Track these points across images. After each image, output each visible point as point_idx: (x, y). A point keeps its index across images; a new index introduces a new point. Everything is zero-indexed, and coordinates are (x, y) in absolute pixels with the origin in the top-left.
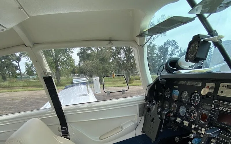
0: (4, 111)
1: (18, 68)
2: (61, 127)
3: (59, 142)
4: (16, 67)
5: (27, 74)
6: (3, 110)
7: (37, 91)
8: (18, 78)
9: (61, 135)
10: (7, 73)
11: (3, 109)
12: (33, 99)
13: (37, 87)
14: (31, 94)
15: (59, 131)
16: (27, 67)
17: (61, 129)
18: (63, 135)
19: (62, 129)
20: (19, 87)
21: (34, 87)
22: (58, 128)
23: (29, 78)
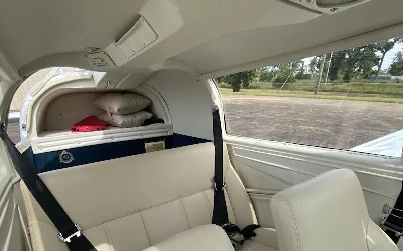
0: (316, 128)
1: (380, 61)
2: (395, 207)
3: (368, 237)
4: (376, 61)
5: (389, 72)
6: (316, 126)
7: (389, 104)
8: (369, 78)
9: (383, 222)
10: (356, 70)
11: (317, 124)
12: (372, 116)
13: (393, 96)
14: (375, 108)
15: (384, 212)
16: (396, 59)
17: (391, 210)
18: (389, 224)
19: (393, 212)
20: (361, 93)
21: (388, 96)
22: (386, 205)
23: (389, 78)
